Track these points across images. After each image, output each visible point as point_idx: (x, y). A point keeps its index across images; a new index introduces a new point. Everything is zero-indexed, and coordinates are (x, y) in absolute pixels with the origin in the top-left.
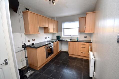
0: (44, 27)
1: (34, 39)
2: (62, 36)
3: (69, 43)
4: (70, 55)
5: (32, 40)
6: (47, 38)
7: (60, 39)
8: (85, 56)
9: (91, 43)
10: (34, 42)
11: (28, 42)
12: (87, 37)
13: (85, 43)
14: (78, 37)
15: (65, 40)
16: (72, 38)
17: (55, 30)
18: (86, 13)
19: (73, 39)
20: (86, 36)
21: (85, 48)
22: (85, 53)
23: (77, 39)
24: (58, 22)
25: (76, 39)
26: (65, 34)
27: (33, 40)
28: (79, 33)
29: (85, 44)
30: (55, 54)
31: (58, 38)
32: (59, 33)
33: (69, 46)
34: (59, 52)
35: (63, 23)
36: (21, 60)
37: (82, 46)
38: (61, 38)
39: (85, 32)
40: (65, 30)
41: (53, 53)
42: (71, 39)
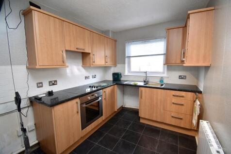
0: (83, 53)
1: (56, 81)
2: (126, 74)
3: (142, 91)
4: (142, 121)
5: (50, 82)
6: (91, 77)
7: (120, 80)
8: (182, 126)
9: (200, 92)
10: (55, 89)
11: (38, 87)
12: (186, 77)
13: (183, 93)
14: (162, 77)
15: (132, 83)
16: (148, 78)
17: (109, 60)
18: (189, 12)
19: (151, 80)
20: (182, 73)
21: (182, 105)
22: (181, 119)
23: (161, 81)
24: (116, 41)
25: (158, 81)
26: (133, 70)
27: (53, 83)
28: (166, 66)
29: (183, 97)
30: (108, 115)
31: (117, 77)
32: (119, 66)
33: (141, 98)
34: (118, 110)
35: (127, 44)
36: (16, 134)
37: (175, 100)
38: (122, 79)
39: (184, 65)
40: (132, 58)
41: (102, 115)
42: (145, 82)
